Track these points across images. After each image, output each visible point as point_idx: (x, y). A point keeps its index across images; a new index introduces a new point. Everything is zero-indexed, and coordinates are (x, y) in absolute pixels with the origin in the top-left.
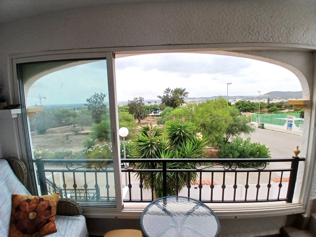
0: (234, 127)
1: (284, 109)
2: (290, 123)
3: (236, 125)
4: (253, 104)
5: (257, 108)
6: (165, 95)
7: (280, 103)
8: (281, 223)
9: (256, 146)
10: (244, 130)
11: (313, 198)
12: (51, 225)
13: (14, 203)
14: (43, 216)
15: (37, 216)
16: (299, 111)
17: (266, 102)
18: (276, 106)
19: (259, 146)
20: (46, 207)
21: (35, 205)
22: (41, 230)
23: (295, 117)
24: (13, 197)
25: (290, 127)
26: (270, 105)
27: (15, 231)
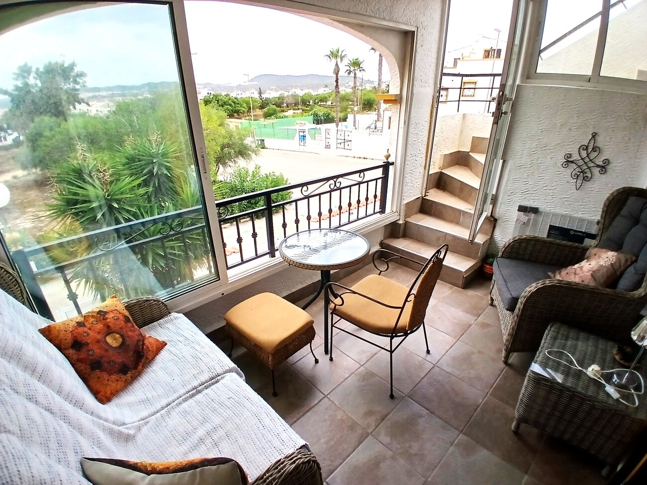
0: (226, 149)
1: (287, 110)
2: (302, 134)
3: (229, 146)
4: (236, 100)
5: (244, 109)
6: (19, 83)
7: (279, 98)
8: (380, 237)
9: (270, 178)
10: (243, 152)
11: (405, 202)
12: (150, 340)
13: (61, 341)
14: (130, 333)
15: (122, 336)
16: (310, 113)
17: (256, 95)
18: (273, 104)
19: (274, 177)
20: (122, 318)
21: (100, 326)
22: (145, 353)
23: (306, 122)
24: (47, 333)
25: (303, 142)
26: (265, 103)
27: (108, 380)
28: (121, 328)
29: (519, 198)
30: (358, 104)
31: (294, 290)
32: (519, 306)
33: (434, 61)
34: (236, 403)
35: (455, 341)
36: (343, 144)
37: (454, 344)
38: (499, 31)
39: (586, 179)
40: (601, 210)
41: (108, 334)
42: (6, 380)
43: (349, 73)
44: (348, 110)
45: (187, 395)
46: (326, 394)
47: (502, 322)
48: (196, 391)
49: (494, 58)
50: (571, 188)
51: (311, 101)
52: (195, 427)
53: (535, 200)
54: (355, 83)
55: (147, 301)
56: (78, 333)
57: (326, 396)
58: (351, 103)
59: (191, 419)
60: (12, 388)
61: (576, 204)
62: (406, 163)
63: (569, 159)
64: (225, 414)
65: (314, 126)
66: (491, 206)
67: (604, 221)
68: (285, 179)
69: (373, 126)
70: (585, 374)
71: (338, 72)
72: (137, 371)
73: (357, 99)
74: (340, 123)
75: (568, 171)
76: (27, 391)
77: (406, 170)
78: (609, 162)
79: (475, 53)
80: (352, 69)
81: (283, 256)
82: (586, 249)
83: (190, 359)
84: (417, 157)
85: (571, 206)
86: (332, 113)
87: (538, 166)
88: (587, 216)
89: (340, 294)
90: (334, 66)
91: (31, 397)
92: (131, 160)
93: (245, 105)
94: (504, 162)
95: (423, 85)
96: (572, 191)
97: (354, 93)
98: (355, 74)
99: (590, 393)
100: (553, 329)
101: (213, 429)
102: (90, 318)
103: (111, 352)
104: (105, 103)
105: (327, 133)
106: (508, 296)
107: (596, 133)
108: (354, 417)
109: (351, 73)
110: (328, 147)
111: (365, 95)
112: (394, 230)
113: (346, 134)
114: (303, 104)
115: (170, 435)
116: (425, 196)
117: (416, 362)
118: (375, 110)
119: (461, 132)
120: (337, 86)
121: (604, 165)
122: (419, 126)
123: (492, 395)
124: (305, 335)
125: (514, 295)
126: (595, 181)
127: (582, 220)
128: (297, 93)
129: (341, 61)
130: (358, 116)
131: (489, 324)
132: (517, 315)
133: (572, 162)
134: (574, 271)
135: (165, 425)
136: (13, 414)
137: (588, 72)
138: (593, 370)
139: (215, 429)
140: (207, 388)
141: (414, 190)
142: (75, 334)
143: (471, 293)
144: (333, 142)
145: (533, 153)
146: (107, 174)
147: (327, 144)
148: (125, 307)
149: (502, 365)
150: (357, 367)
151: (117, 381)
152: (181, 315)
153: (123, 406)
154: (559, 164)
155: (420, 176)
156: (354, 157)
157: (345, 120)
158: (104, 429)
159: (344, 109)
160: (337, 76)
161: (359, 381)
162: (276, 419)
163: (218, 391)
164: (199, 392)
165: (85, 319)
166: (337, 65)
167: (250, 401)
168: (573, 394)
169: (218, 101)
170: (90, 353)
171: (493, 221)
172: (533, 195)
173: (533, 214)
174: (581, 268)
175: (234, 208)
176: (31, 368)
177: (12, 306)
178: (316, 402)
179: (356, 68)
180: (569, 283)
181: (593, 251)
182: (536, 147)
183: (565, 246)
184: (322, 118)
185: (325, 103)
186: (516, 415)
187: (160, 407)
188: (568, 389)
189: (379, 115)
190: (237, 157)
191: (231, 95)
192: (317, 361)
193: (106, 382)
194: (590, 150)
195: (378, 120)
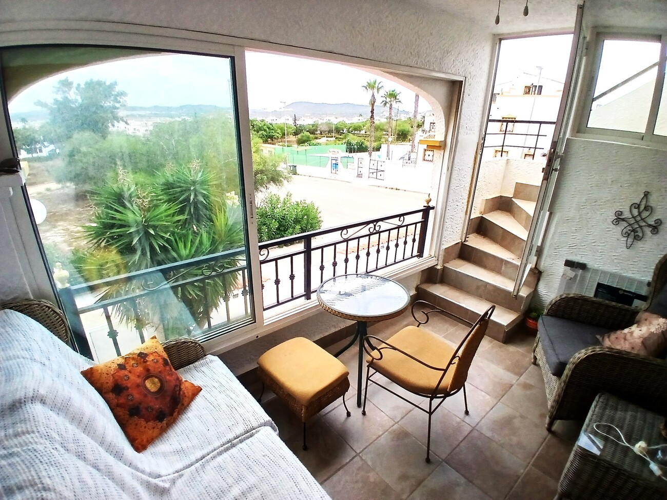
0: (259, 175)
1: (320, 137)
2: (334, 162)
3: (262, 172)
4: (271, 126)
5: (278, 135)
6: (60, 97)
7: (313, 126)
8: (416, 282)
9: (301, 206)
10: (275, 178)
11: (444, 247)
12: (187, 384)
13: (102, 384)
14: (168, 377)
15: (161, 381)
16: (344, 141)
17: (291, 122)
18: (307, 131)
19: (305, 205)
20: (161, 361)
21: (140, 369)
22: (181, 398)
23: (340, 150)
24: (89, 376)
25: (335, 170)
26: (299, 129)
27: (145, 427)
28: (160, 372)
29: (566, 252)
30: (393, 134)
31: (327, 334)
32: (567, 372)
33: (481, 109)
34: (271, 462)
35: (495, 402)
36: (375, 174)
37: (495, 406)
38: (541, 68)
39: (637, 238)
40: (653, 271)
41: (147, 378)
42: (57, 437)
43: (385, 104)
44: (382, 140)
45: (221, 448)
46: (358, 452)
47: (547, 386)
48: (231, 444)
49: (534, 94)
50: (620, 246)
51: (345, 130)
52: (229, 485)
53: (583, 256)
54: (390, 114)
55: (185, 342)
56: (119, 376)
57: (358, 455)
58: (384, 133)
59: (226, 476)
60: (63, 445)
61: (626, 263)
62: (447, 209)
63: (619, 217)
64: (260, 473)
65: (347, 154)
66: (535, 258)
67: (656, 284)
68: (315, 208)
69: (407, 157)
70: (632, 451)
71: (374, 102)
72: (173, 417)
73: (392, 129)
74: (373, 153)
75: (619, 229)
76: (76, 447)
77: (447, 215)
78: (661, 223)
79: (515, 89)
80: (388, 100)
81: (319, 299)
82: (635, 313)
83: (224, 407)
84: (459, 202)
85: (621, 264)
86: (365, 142)
87: (588, 221)
88: (637, 276)
89: (379, 348)
90: (370, 98)
91: (80, 454)
92: (168, 186)
93: (279, 131)
94: (551, 214)
95: (469, 132)
96: (622, 250)
97: (389, 123)
98: (391, 105)
99: (635, 471)
100: (601, 400)
101: (248, 489)
102: (131, 360)
103: (149, 396)
104: (143, 122)
105: (360, 162)
106: (554, 360)
107: (648, 192)
108: (387, 480)
109: (387, 104)
110: (360, 176)
111: (400, 125)
112: (431, 275)
113: (380, 164)
114: (337, 132)
115: (205, 492)
116: (465, 242)
117: (454, 423)
118: (410, 140)
119: (504, 177)
120: (372, 117)
121: (657, 225)
122: (463, 172)
123: (533, 465)
124: (339, 387)
125: (562, 359)
126: (646, 241)
127: (631, 281)
128: (331, 121)
129: (378, 92)
130: (392, 147)
131: (531, 385)
132: (565, 382)
133: (623, 220)
134: (623, 336)
135: (200, 479)
136: (67, 477)
137: (642, 129)
138: (639, 447)
139: (250, 489)
140: (241, 441)
141: (454, 234)
142: (117, 378)
143: (512, 349)
144: (365, 172)
145: (582, 207)
146: (146, 200)
147: (359, 173)
148: (164, 348)
149: (545, 433)
150: (391, 424)
151: (154, 428)
152: (217, 358)
153: (157, 456)
154: (609, 221)
155: (461, 221)
156: (386, 188)
157: (378, 149)
158: (142, 482)
159: (378, 139)
160: (373, 107)
161: (393, 440)
162: (313, 484)
163: (253, 447)
164: (233, 446)
165: (125, 361)
166: (373, 96)
167: (285, 461)
168: (619, 472)
169: (253, 126)
170: (130, 398)
171: (537, 274)
172: (581, 250)
173: (581, 270)
174: (632, 333)
175: (262, 235)
176: (77, 419)
177: (58, 348)
178: (348, 460)
179: (392, 99)
180: (620, 352)
181: (642, 315)
182: (585, 201)
183: (614, 307)
184: (356, 147)
185: (359, 132)
186: (559, 489)
187: (194, 460)
188: (614, 467)
189: (413, 146)
190: (269, 182)
191: (266, 120)
192: (349, 414)
193: (144, 430)
194: (642, 208)
195: (412, 151)
